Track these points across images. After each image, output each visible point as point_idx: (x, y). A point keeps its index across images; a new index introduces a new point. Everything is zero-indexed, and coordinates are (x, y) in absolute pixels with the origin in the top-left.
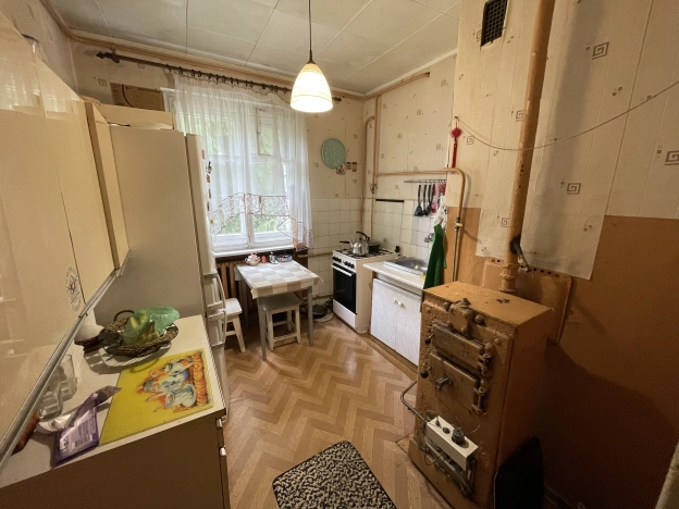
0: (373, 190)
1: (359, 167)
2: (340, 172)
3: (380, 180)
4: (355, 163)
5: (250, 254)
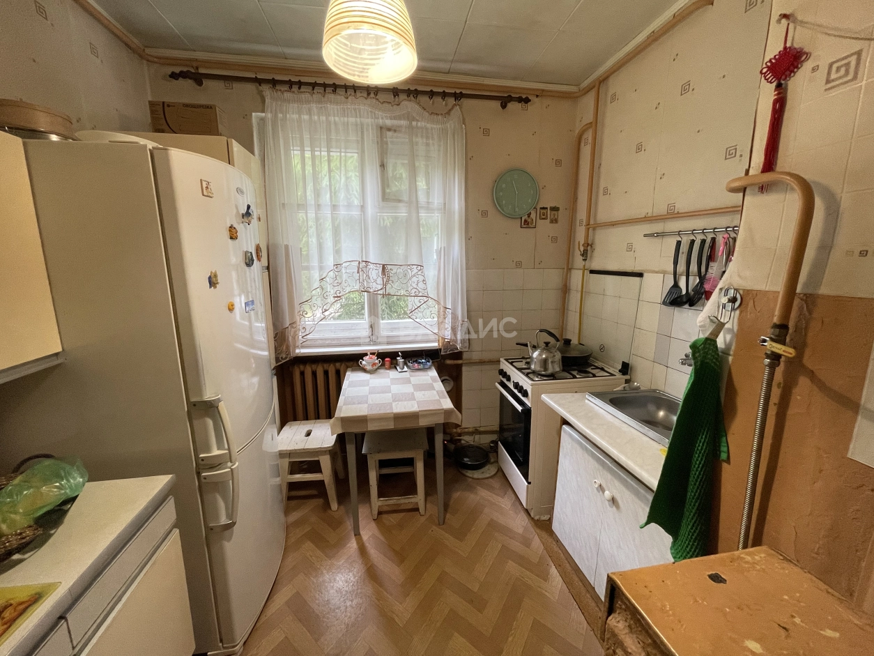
0: (585, 254)
1: (562, 215)
2: (527, 224)
3: (601, 237)
4: (555, 209)
5: (366, 355)
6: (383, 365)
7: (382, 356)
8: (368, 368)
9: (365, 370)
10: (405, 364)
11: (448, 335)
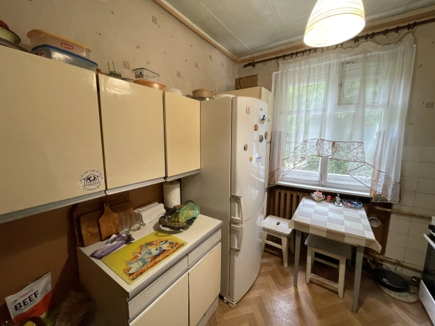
5: (315, 191)
6: (326, 199)
7: (326, 194)
8: (316, 199)
9: (313, 200)
10: (341, 201)
11: (379, 190)
